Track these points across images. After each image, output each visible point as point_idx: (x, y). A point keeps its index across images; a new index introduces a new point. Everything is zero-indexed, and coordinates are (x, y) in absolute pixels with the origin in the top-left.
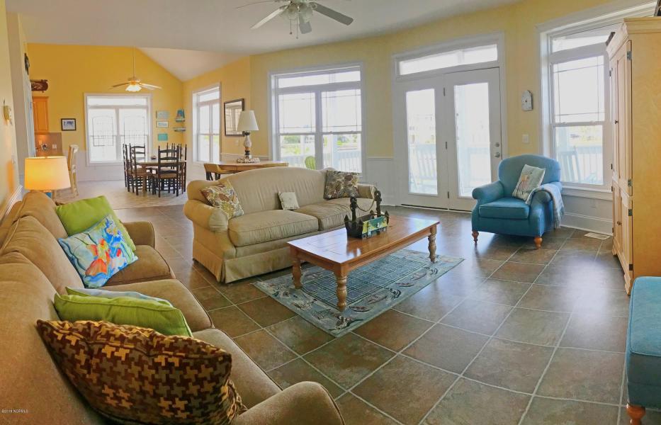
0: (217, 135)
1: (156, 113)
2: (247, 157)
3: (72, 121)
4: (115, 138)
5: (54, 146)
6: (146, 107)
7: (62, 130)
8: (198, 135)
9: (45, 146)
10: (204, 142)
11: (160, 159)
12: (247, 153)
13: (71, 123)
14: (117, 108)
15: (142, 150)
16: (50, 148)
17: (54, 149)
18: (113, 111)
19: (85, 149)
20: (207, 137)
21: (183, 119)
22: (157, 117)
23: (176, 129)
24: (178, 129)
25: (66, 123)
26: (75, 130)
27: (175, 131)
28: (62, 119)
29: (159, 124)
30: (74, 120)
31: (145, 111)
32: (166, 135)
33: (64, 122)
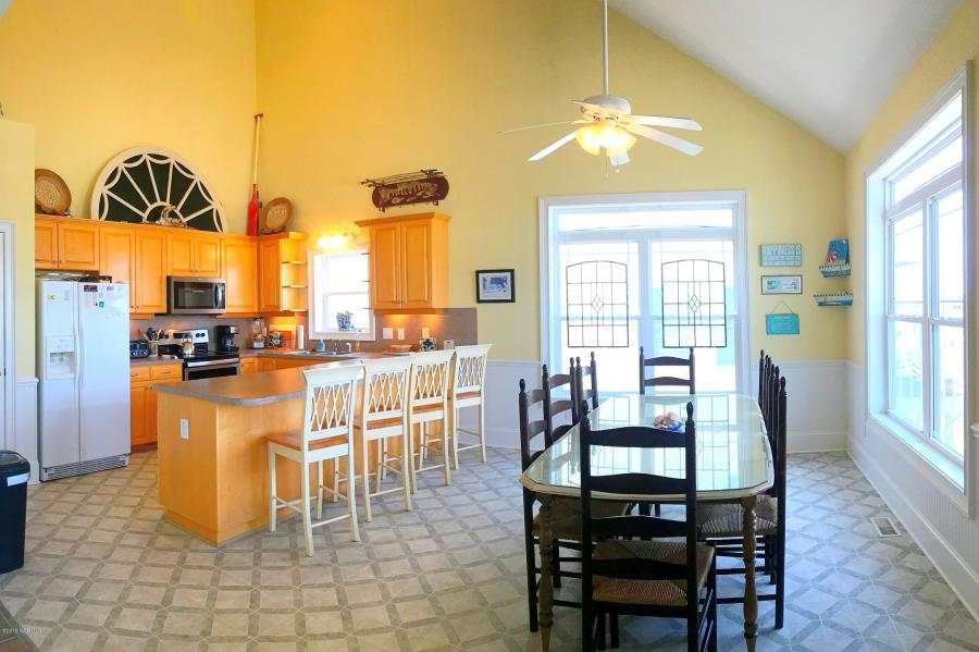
0: (951, 323)
1: (761, 248)
3: (505, 278)
4: (634, 325)
5: (448, 345)
6: (731, 234)
7: (479, 301)
8: (886, 321)
9: (428, 342)
10: (907, 341)
13: (500, 282)
18: (627, 251)
20: (919, 326)
21: (846, 268)
22: (761, 264)
23: (822, 300)
24: (829, 299)
25: (488, 283)
26: (513, 300)
27: (821, 304)
28: (478, 272)
29: (769, 283)
30: (509, 274)
31: (729, 245)
32: (794, 317)
33: (485, 280)
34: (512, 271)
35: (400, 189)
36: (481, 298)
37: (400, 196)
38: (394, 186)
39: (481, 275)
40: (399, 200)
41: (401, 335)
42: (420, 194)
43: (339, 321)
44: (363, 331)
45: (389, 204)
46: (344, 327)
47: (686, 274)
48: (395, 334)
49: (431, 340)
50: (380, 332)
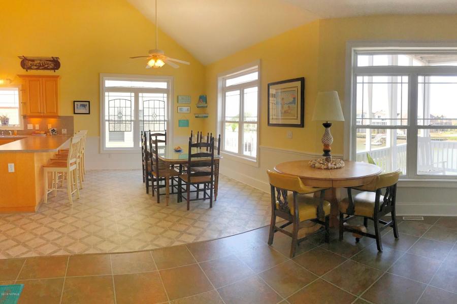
1: (178, 97)
2: (328, 160)
3: (86, 104)
4: (133, 123)
5: (64, 131)
6: (166, 91)
7: (75, 113)
8: (223, 122)
9: (53, 130)
11: (191, 156)
12: (327, 152)
13: (84, 106)
14: (137, 91)
15: (163, 138)
16: (59, 132)
17: (64, 134)
18: (130, 96)
19: (99, 136)
21: (205, 105)
22: (178, 102)
23: (197, 115)
24: (199, 115)
25: (79, 106)
26: (89, 113)
27: (196, 117)
28: (74, 102)
29: (180, 109)
30: (88, 103)
31: (166, 95)
32: (188, 121)
33: (77, 105)
34: (89, 102)
35: (36, 62)
36: (76, 112)
37: (36, 66)
38: (33, 61)
39: (75, 103)
40: (35, 67)
41: (37, 127)
42: (46, 66)
43: (2, 121)
44: (16, 126)
45: (30, 68)
46: (5, 124)
47: (152, 106)
48: (34, 127)
49: (55, 129)
50: (26, 126)
